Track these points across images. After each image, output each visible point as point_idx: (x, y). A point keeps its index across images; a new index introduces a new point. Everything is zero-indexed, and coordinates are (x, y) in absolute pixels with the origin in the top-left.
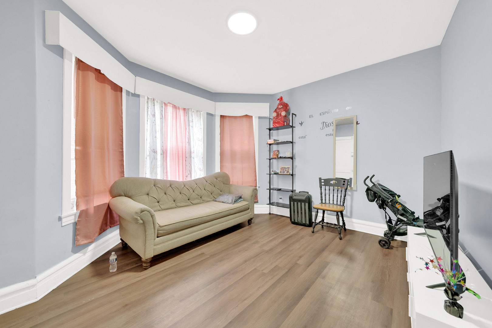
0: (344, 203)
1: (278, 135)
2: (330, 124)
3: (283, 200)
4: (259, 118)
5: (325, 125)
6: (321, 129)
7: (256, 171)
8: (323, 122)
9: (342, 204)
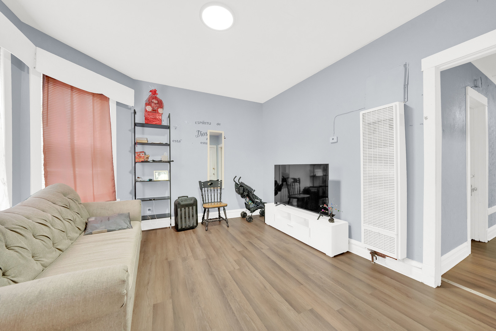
0: (220, 199)
1: (143, 133)
2: (204, 133)
3: (152, 211)
4: (117, 105)
5: (201, 134)
6: (197, 136)
7: (114, 179)
8: (199, 131)
9: (219, 201)
